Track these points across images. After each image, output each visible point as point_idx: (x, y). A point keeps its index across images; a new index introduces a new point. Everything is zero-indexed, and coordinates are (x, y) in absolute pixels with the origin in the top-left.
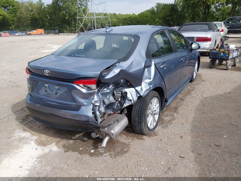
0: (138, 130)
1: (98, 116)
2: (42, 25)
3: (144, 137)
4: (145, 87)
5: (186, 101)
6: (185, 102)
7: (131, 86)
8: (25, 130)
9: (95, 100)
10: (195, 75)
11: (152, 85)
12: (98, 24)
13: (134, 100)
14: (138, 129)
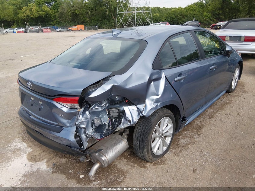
0: (140, 156)
1: (84, 140)
2: (82, 20)
3: (148, 165)
4: (151, 105)
5: (215, 119)
6: (213, 119)
7: (130, 103)
8: (23, 140)
9: (79, 121)
10: (234, 84)
11: (160, 103)
12: (139, 19)
13: (134, 120)
14: (140, 154)
